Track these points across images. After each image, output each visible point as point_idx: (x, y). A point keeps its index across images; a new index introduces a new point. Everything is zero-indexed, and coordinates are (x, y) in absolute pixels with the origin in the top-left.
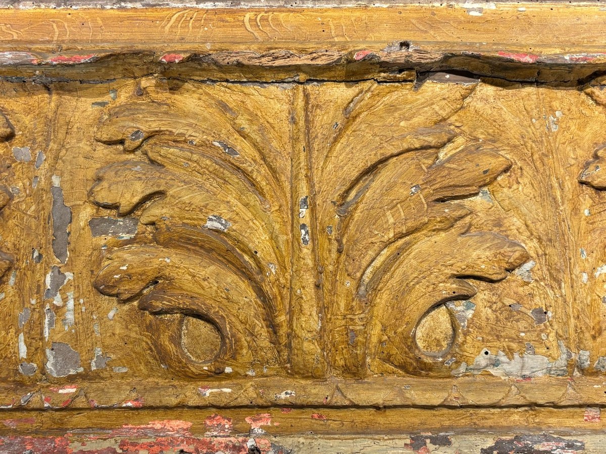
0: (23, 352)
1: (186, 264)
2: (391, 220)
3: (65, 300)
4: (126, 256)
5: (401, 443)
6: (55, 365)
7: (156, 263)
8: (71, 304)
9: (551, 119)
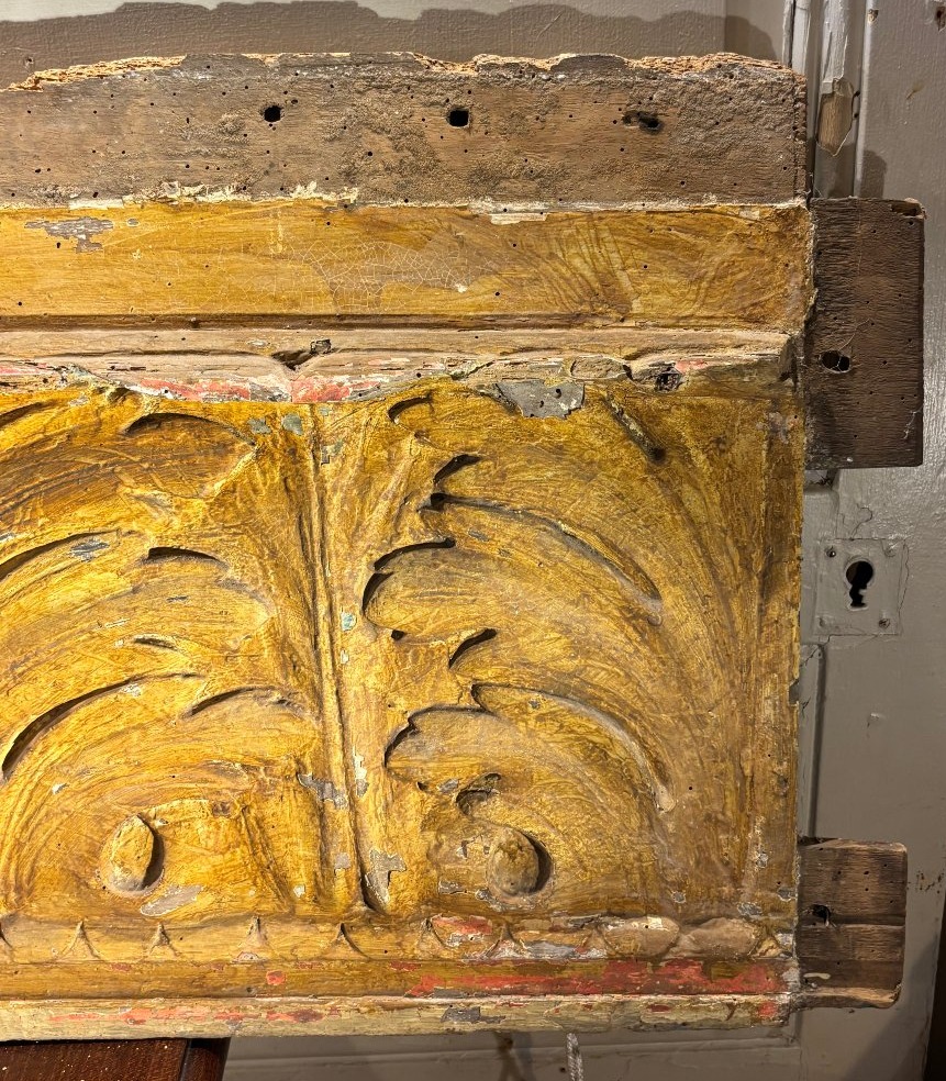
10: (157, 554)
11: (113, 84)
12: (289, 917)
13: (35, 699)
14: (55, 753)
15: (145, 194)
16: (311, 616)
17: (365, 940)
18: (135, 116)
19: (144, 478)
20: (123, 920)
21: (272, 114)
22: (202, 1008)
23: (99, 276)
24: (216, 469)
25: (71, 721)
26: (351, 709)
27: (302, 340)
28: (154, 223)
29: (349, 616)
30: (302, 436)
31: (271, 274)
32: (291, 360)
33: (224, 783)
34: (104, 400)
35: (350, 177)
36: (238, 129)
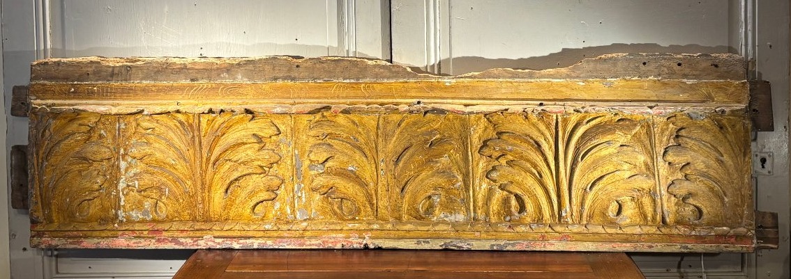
0: (289, 212)
1: (342, 182)
2: (413, 167)
3: (302, 194)
4: (322, 179)
5: (413, 243)
6: (300, 216)
7: (332, 182)
8: (304, 195)
9: (472, 129)
10: (621, 146)
11: (615, 58)
12: (647, 225)
13: (597, 174)
14: (600, 186)
15: (621, 78)
16: (653, 159)
17: (663, 230)
18: (619, 64)
19: (620, 130)
20: (612, 224)
21: (644, 64)
22: (628, 245)
23: (613, 92)
24: (634, 129)
25: (605, 179)
26: (661, 178)
27: (653, 104)
28: (623, 83)
29: (660, 159)
30: (650, 123)
31: (645, 92)
32: (651, 108)
33: (635, 194)
34: (613, 115)
35: (659, 75)
36: (639, 66)
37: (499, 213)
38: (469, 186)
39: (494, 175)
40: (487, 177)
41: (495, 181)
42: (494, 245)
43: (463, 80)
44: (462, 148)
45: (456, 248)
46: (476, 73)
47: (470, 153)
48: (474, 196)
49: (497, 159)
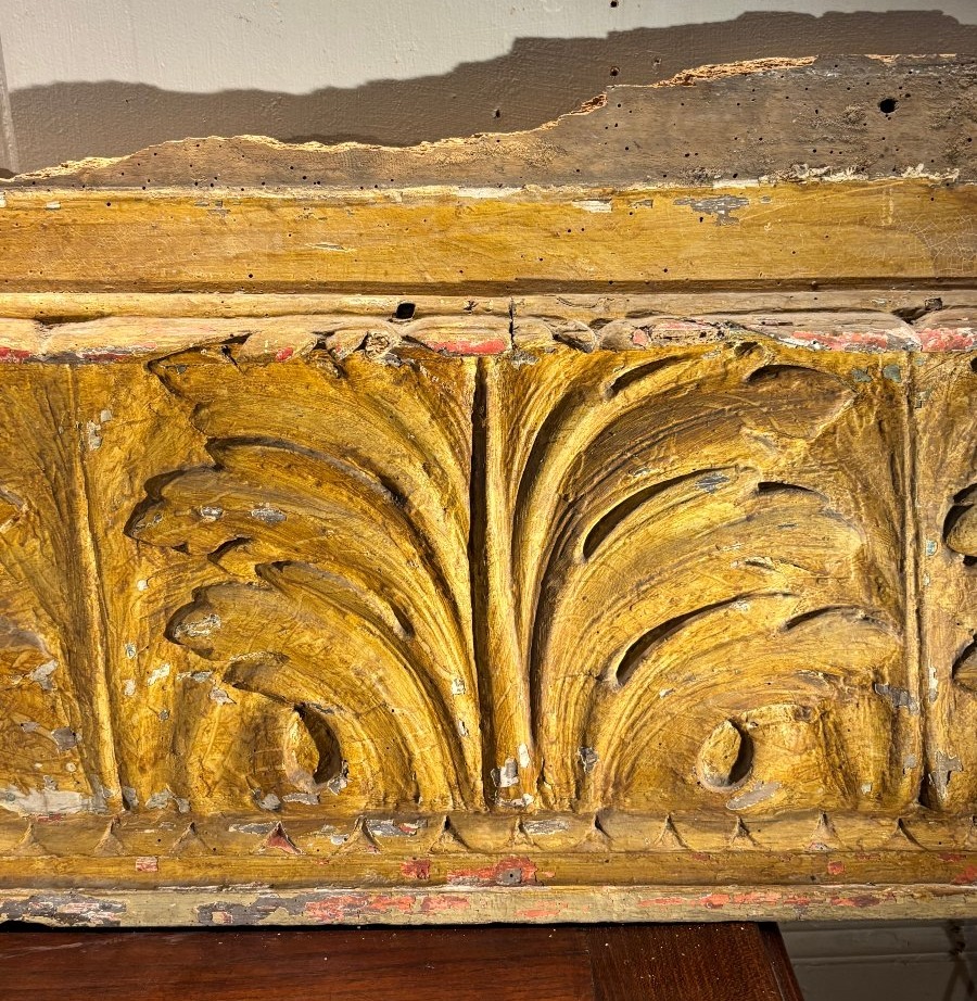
9: (92, 426)
10: (766, 488)
11: (755, 80)
12: (853, 812)
13: (652, 613)
14: (665, 662)
15: (779, 175)
16: (898, 542)
17: (921, 832)
18: (773, 110)
19: (763, 420)
20: (711, 813)
21: (887, 106)
22: (774, 895)
23: (735, 245)
24: (824, 412)
25: (685, 633)
26: (928, 625)
27: (917, 300)
28: (785, 199)
29: (932, 543)
30: (900, 384)
31: (882, 244)
32: (909, 316)
33: (812, 691)
34: (731, 354)
35: (952, 160)
36: (860, 117)
37: (229, 781)
38: (91, 680)
39: (201, 628)
40: (169, 635)
41: (205, 653)
42: (214, 908)
43: (42, 194)
44: (50, 515)
45: (54, 922)
46: (104, 162)
47: (86, 539)
48: (114, 717)
49: (216, 556)
